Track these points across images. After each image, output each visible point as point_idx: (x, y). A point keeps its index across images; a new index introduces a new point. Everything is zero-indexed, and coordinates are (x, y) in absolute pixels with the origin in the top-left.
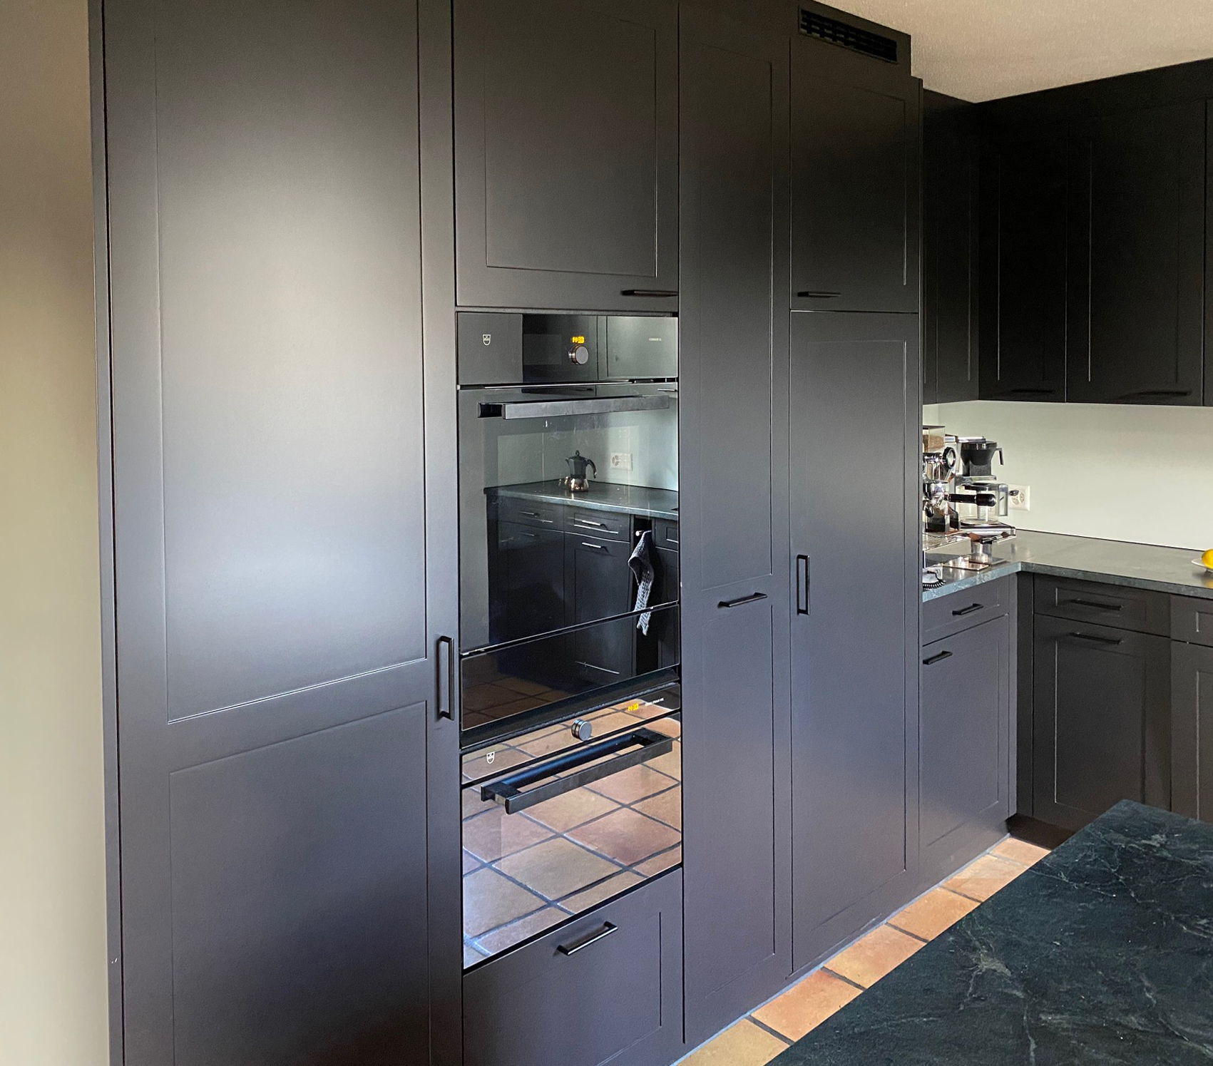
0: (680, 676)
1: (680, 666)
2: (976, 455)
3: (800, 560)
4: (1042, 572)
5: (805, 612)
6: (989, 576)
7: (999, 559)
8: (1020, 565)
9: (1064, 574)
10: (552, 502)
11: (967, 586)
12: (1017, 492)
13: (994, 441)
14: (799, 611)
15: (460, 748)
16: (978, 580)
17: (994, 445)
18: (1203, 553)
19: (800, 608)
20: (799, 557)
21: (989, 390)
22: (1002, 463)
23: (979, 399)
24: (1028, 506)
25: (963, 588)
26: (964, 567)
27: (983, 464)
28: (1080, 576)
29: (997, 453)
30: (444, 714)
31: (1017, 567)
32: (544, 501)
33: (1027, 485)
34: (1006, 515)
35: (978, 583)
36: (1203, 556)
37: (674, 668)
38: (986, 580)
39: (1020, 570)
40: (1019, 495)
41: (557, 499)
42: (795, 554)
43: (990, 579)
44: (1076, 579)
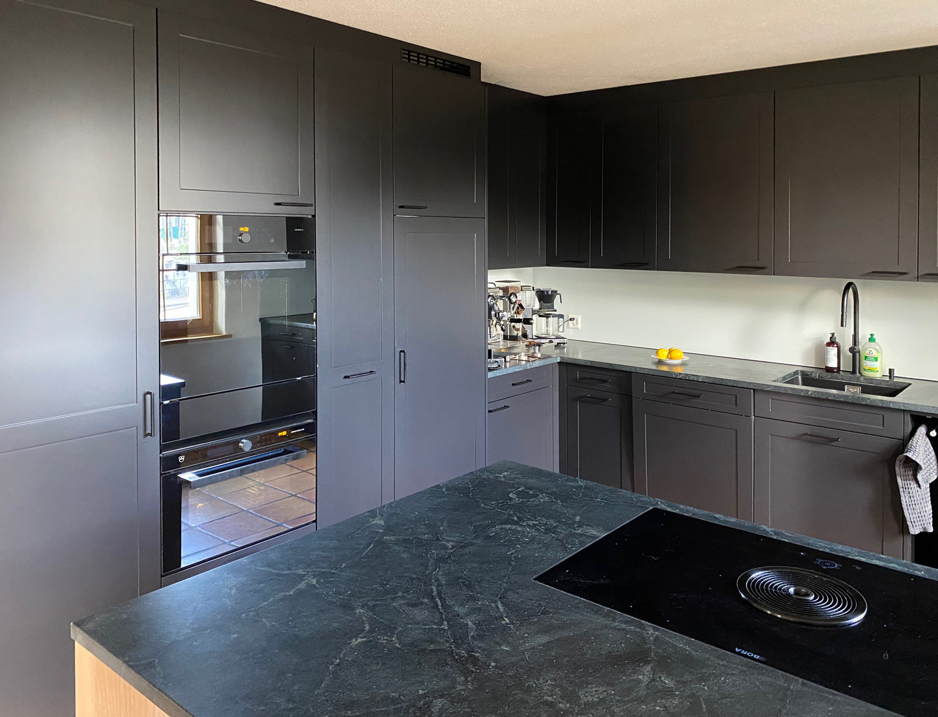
0: (316, 417)
1: (316, 411)
2: (545, 297)
3: (402, 353)
4: (570, 362)
5: (404, 382)
6: (537, 364)
7: (545, 355)
8: (559, 358)
9: (581, 363)
10: (302, 326)
11: (520, 369)
12: (574, 319)
13: (556, 289)
14: (401, 381)
15: (160, 453)
16: (528, 366)
17: (556, 292)
18: (656, 351)
19: (402, 380)
20: (401, 351)
21: (552, 261)
22: (561, 302)
23: (547, 266)
24: (579, 326)
25: (518, 370)
26: (524, 359)
27: (549, 303)
28: (589, 364)
29: (558, 296)
30: (149, 434)
31: (557, 359)
32: (298, 326)
33: (579, 315)
34: (563, 332)
35: (528, 368)
36: (657, 352)
37: (313, 412)
38: (534, 366)
39: (559, 361)
40: (575, 320)
41: (304, 325)
42: (398, 350)
43: (537, 366)
44: (587, 366)
